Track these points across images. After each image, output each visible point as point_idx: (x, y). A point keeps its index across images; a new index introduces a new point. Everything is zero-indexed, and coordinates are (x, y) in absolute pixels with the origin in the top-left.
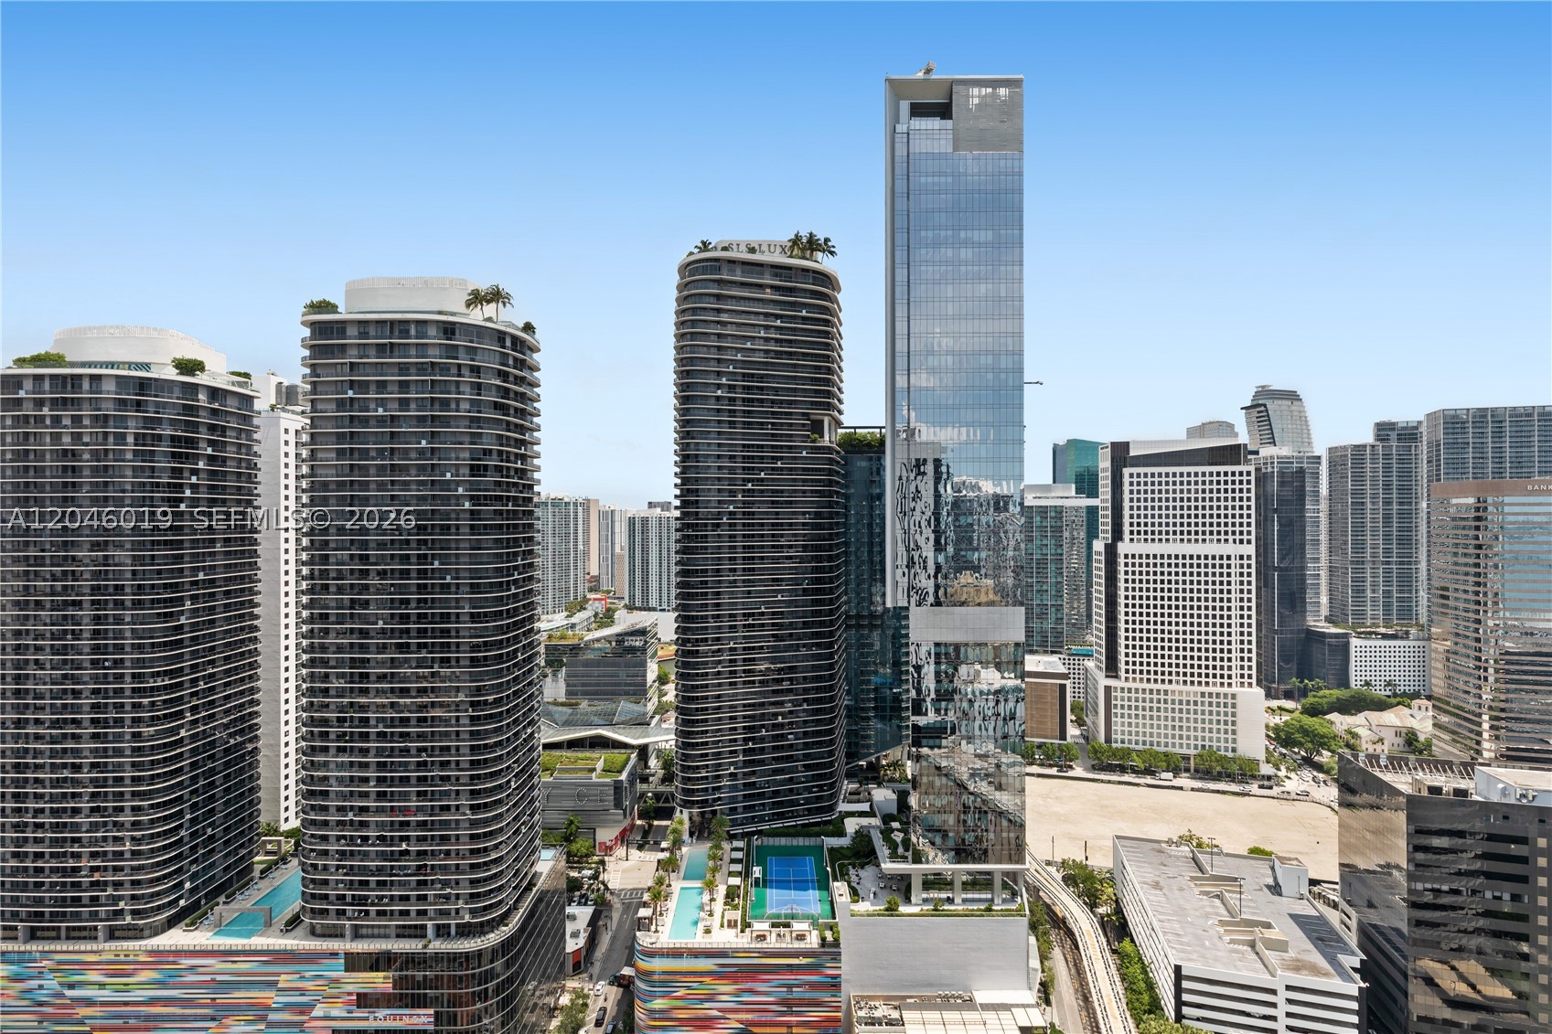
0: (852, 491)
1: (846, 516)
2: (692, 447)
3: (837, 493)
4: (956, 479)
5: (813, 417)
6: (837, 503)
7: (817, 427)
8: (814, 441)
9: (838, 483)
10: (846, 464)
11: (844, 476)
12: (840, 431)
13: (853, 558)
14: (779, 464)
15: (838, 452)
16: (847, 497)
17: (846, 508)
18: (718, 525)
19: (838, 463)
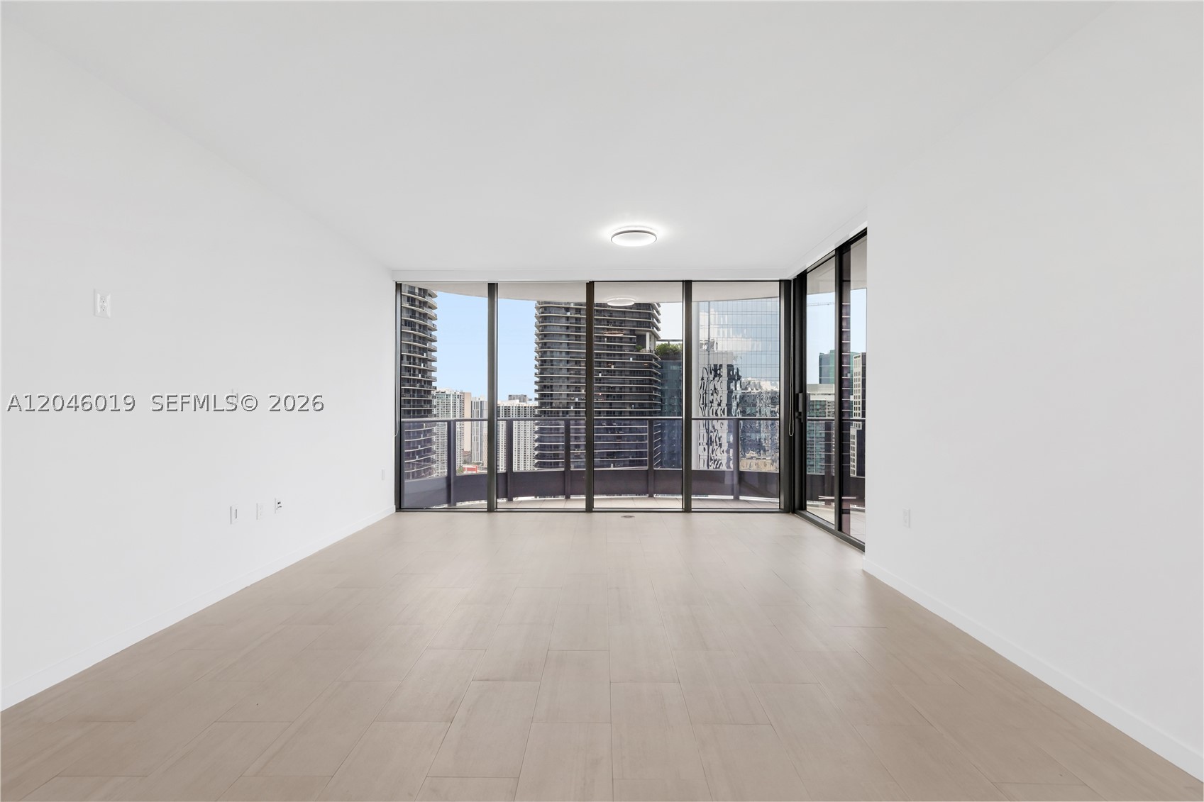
0: (666, 388)
1: (662, 407)
2: (548, 354)
3: (655, 389)
4: (743, 380)
5: (636, 332)
6: (655, 396)
7: (641, 340)
8: (638, 351)
9: (656, 382)
10: (662, 368)
11: (661, 377)
12: (658, 343)
13: (666, 438)
14: (613, 367)
15: (656, 359)
16: (662, 392)
17: (661, 400)
18: (567, 412)
19: (656, 367)
